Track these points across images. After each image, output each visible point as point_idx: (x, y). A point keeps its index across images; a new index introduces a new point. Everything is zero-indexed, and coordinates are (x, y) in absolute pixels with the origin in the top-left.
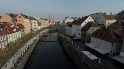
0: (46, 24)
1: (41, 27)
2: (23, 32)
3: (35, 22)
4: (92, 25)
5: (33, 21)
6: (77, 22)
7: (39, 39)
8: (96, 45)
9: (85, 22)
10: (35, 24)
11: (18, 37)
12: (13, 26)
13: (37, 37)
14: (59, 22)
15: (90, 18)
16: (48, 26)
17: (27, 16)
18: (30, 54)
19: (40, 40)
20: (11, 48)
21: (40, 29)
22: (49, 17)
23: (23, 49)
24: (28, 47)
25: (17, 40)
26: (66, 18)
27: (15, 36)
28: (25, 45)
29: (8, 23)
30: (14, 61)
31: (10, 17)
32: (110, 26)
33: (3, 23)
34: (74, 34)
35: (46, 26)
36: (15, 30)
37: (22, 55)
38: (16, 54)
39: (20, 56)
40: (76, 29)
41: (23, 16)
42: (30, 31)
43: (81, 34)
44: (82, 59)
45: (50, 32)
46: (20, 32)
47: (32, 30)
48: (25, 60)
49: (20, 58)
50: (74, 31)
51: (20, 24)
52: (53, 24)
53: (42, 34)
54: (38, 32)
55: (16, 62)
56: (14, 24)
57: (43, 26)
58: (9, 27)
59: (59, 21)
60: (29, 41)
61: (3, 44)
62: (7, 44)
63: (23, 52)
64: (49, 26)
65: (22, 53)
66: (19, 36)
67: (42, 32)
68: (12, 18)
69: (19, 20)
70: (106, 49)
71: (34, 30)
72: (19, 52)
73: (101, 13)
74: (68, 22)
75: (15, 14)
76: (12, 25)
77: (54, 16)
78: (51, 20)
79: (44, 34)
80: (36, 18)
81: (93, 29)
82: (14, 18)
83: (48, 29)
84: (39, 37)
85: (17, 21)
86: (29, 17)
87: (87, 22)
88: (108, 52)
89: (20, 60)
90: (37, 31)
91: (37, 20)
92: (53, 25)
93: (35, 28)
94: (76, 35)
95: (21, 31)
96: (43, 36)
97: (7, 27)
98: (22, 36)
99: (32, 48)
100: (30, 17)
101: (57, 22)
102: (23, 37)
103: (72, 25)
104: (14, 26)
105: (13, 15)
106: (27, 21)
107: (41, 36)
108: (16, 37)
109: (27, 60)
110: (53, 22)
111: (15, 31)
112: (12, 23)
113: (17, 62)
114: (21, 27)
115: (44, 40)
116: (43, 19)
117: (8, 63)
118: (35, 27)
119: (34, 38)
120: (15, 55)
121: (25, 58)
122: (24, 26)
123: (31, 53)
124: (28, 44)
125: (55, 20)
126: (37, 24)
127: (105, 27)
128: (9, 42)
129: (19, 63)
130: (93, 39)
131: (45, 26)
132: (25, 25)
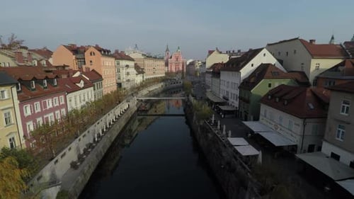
0: (158, 70)
1: (143, 77)
2: (99, 90)
3: (127, 66)
4: (268, 74)
5: (123, 63)
6: (233, 65)
7: (136, 108)
8: (270, 126)
9: (252, 65)
10: (129, 70)
11: (87, 100)
12: (77, 74)
13: (130, 104)
14: (192, 64)
15: (265, 55)
16: (161, 75)
17: (109, 51)
18: (113, 140)
19: (138, 110)
20: (72, 121)
21: (141, 83)
22: (167, 50)
23: (98, 127)
24: (110, 124)
25: (84, 106)
26: (211, 52)
27: (82, 98)
28: (103, 118)
29: (67, 68)
30: (78, 149)
31: (72, 54)
32: (321, 76)
33: (56, 67)
34: (224, 98)
35: (157, 76)
36: (81, 84)
37: (94, 139)
38: (84, 136)
39: (91, 141)
40: (228, 82)
41: (100, 50)
42: (115, 88)
43: (241, 98)
44: (224, 154)
45: (168, 91)
46: (92, 88)
47: (119, 85)
48: (101, 152)
49: (90, 146)
50: (225, 88)
51: (93, 70)
52: (177, 70)
53: (146, 96)
54: (136, 90)
55: (82, 152)
56: (80, 69)
57: (149, 75)
58: (68, 76)
59: (193, 62)
60: (112, 111)
61: (57, 112)
62: (65, 113)
63: (97, 132)
64: (164, 75)
65: (96, 135)
66: (90, 97)
67: (145, 92)
68: (74, 57)
69: (91, 62)
70: (292, 135)
71: (124, 85)
72: (88, 132)
73: (297, 39)
74: (215, 64)
75: (82, 47)
76: (75, 72)
77: (179, 48)
78: (171, 58)
79: (150, 96)
80: (132, 56)
81: (270, 85)
82: (79, 56)
83: (162, 84)
84: (137, 104)
85: (85, 64)
86: (112, 52)
87: (256, 66)
88: (294, 144)
89: (89, 150)
90: (132, 89)
91: (132, 60)
92: (177, 73)
93: (128, 81)
94: (228, 100)
95: (94, 86)
96: (147, 101)
97: (64, 77)
98: (96, 99)
99: (118, 127)
100: (117, 52)
101: (188, 63)
102: (99, 100)
103: (222, 72)
104: (79, 76)
105: (78, 48)
106: (109, 62)
107: (142, 100)
108: (84, 100)
109: (105, 151)
110: (177, 65)
111: (83, 86)
112: (76, 68)
113: (84, 153)
114: (94, 78)
115: (147, 111)
116: (149, 57)
117: (66, 150)
118: (129, 77)
119: (125, 106)
120: (81, 137)
121: (101, 146)
122: (101, 76)
123: (114, 138)
124: (110, 117)
125: (181, 60)
126: (132, 71)
127: (308, 79)
128: (69, 109)
129: (89, 156)
130: (266, 111)
131: (153, 76)
132: (104, 72)
